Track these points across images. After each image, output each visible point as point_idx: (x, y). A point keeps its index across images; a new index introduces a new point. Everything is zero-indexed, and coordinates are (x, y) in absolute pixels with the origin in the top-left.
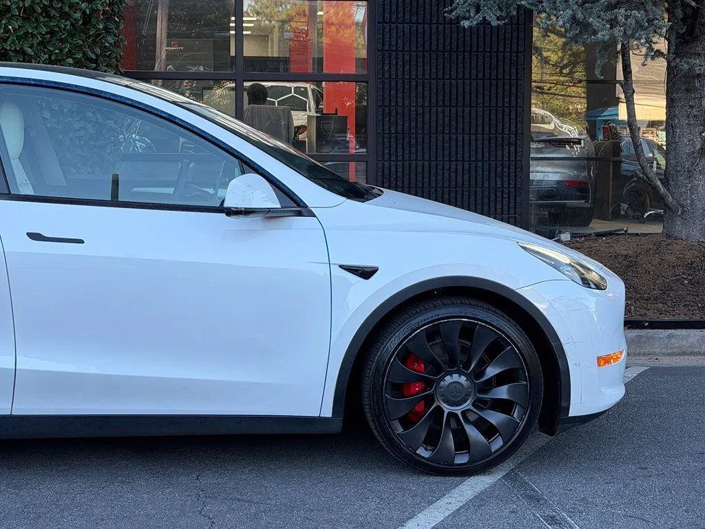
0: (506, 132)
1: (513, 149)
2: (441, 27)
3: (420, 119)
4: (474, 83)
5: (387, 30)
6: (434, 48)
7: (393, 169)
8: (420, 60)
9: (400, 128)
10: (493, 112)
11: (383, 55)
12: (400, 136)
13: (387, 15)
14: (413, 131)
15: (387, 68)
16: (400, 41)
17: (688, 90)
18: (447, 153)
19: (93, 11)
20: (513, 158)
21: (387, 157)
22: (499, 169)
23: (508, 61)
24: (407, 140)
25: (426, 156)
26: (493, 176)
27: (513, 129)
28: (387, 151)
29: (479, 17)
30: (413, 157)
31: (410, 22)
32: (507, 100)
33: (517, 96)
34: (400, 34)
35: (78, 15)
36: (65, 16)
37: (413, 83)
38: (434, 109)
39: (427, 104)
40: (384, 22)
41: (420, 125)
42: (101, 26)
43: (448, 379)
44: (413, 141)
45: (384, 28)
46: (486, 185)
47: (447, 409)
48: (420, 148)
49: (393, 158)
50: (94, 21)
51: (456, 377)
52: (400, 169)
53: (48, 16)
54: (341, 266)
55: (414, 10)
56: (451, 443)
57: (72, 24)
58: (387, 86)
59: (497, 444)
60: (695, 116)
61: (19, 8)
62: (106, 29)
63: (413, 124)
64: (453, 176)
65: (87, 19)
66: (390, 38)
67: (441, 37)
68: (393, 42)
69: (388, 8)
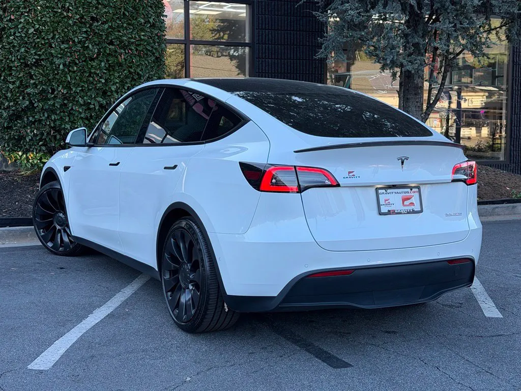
2: (286, 61)
6: (283, 71)
13: (260, 54)
16: (267, 68)
34: (267, 64)
40: (259, 58)
45: (259, 61)
55: (273, 52)
66: (262, 66)
67: (286, 66)
68: (264, 68)
69: (260, 50)
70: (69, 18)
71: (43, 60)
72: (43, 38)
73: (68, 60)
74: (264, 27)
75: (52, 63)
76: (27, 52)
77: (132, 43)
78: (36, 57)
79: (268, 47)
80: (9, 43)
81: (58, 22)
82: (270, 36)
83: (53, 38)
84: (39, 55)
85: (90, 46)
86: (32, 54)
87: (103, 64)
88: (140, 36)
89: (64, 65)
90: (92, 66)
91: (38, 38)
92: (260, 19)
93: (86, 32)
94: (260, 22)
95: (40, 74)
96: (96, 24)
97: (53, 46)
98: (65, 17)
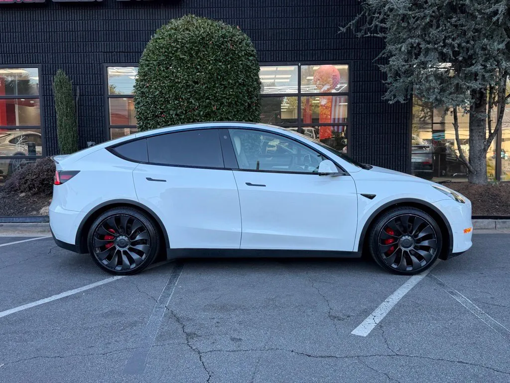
0: (402, 143)
1: (405, 150)
3: (368, 139)
4: (389, 125)
5: (355, 106)
6: (374, 112)
7: (358, 158)
8: (368, 117)
9: (360, 143)
10: (397, 136)
11: (354, 116)
12: (360, 146)
13: (355, 100)
14: (365, 144)
15: (355, 120)
16: (360, 110)
17: (478, 126)
18: (378, 152)
19: (252, 102)
20: (405, 153)
21: (355, 154)
22: (399, 158)
23: (403, 116)
24: (363, 147)
25: (370, 153)
26: (397, 160)
27: (405, 142)
28: (355, 152)
29: (396, 100)
30: (365, 154)
31: (364, 103)
32: (402, 131)
33: (406, 130)
34: (360, 107)
35: (247, 104)
36: (242, 105)
37: (365, 126)
38: (373, 136)
39: (371, 133)
40: (354, 103)
41: (368, 141)
42: (254, 108)
43: (404, 238)
44: (365, 148)
46: (394, 164)
47: (403, 249)
48: (368, 150)
49: (357, 154)
50: (252, 107)
51: (407, 237)
52: (360, 158)
53: (236, 105)
54: (361, 194)
55: (366, 98)
56: (405, 262)
57: (244, 108)
58: (355, 127)
59: (424, 263)
60: (482, 136)
61: (227, 102)
62: (256, 109)
63: (365, 141)
64: (381, 160)
65: (249, 105)
67: (376, 108)
68: (358, 110)
69: (355, 98)
70: (179, 83)
71: (164, 112)
72: (164, 97)
73: (179, 112)
74: (358, 80)
75: (169, 113)
76: (156, 107)
77: (225, 97)
78: (160, 110)
79: (362, 95)
80: (147, 102)
81: (172, 86)
82: (364, 86)
83: (169, 97)
84: (163, 109)
85: (193, 101)
86: (158, 109)
87: (202, 113)
88: (229, 92)
89: (176, 115)
90: (194, 115)
91: (161, 97)
92: (356, 74)
93: (190, 92)
94: (356, 76)
95: (163, 121)
96: (196, 86)
97: (171, 102)
98: (176, 83)
